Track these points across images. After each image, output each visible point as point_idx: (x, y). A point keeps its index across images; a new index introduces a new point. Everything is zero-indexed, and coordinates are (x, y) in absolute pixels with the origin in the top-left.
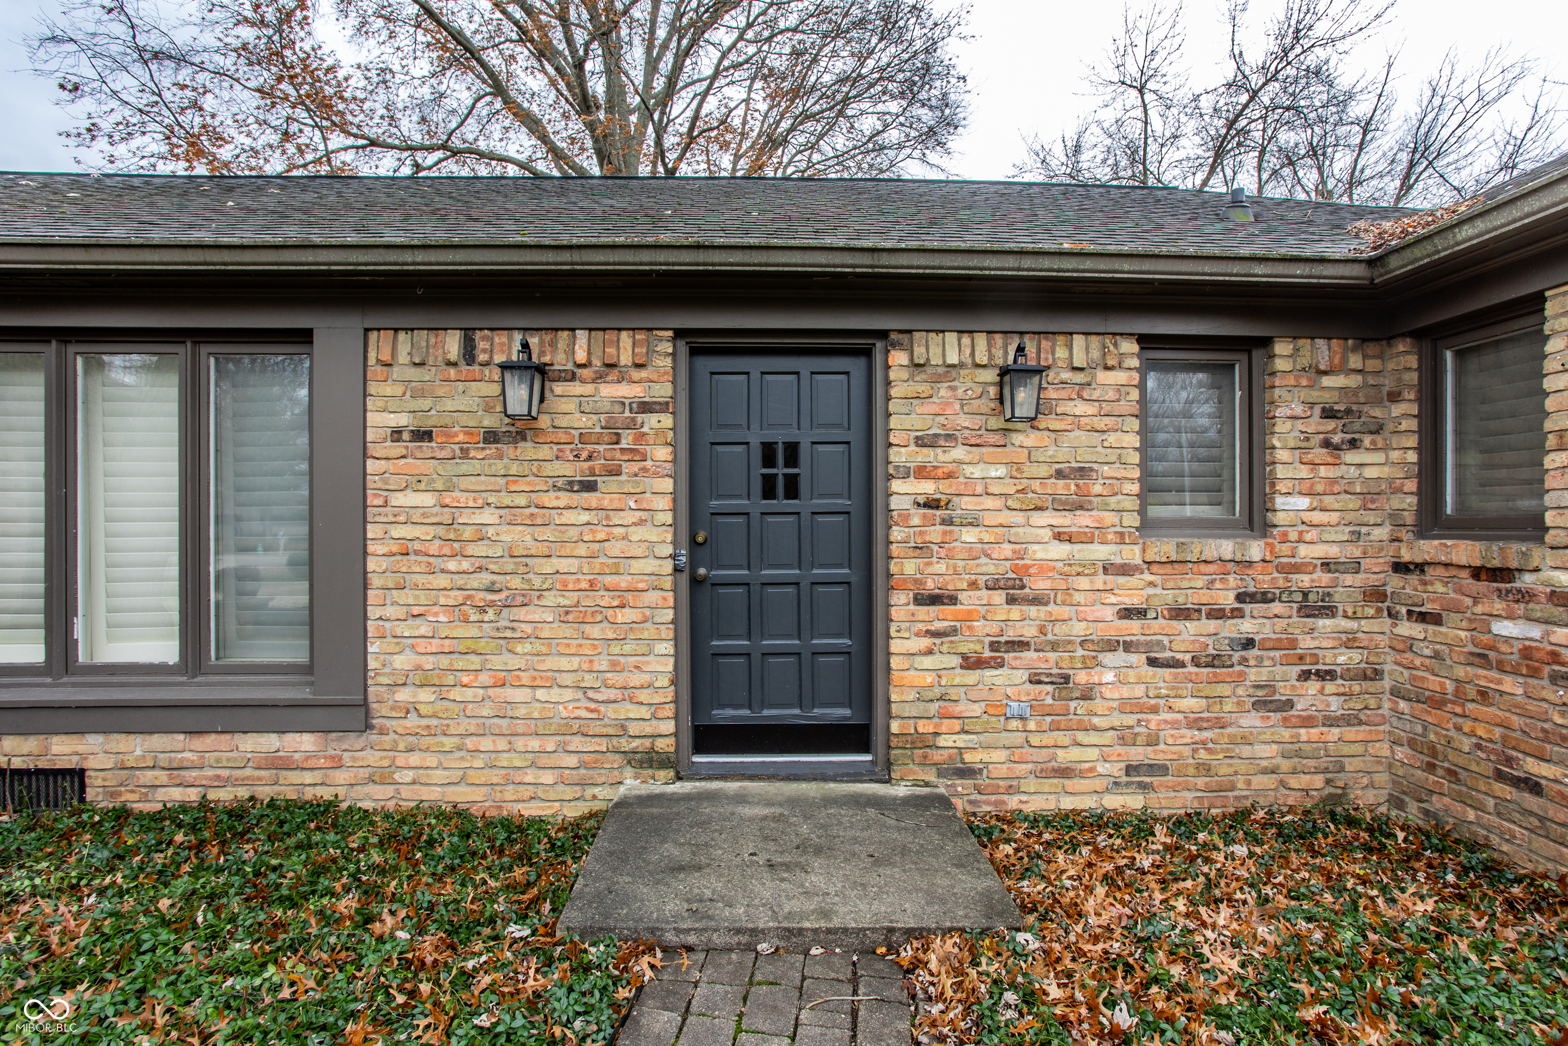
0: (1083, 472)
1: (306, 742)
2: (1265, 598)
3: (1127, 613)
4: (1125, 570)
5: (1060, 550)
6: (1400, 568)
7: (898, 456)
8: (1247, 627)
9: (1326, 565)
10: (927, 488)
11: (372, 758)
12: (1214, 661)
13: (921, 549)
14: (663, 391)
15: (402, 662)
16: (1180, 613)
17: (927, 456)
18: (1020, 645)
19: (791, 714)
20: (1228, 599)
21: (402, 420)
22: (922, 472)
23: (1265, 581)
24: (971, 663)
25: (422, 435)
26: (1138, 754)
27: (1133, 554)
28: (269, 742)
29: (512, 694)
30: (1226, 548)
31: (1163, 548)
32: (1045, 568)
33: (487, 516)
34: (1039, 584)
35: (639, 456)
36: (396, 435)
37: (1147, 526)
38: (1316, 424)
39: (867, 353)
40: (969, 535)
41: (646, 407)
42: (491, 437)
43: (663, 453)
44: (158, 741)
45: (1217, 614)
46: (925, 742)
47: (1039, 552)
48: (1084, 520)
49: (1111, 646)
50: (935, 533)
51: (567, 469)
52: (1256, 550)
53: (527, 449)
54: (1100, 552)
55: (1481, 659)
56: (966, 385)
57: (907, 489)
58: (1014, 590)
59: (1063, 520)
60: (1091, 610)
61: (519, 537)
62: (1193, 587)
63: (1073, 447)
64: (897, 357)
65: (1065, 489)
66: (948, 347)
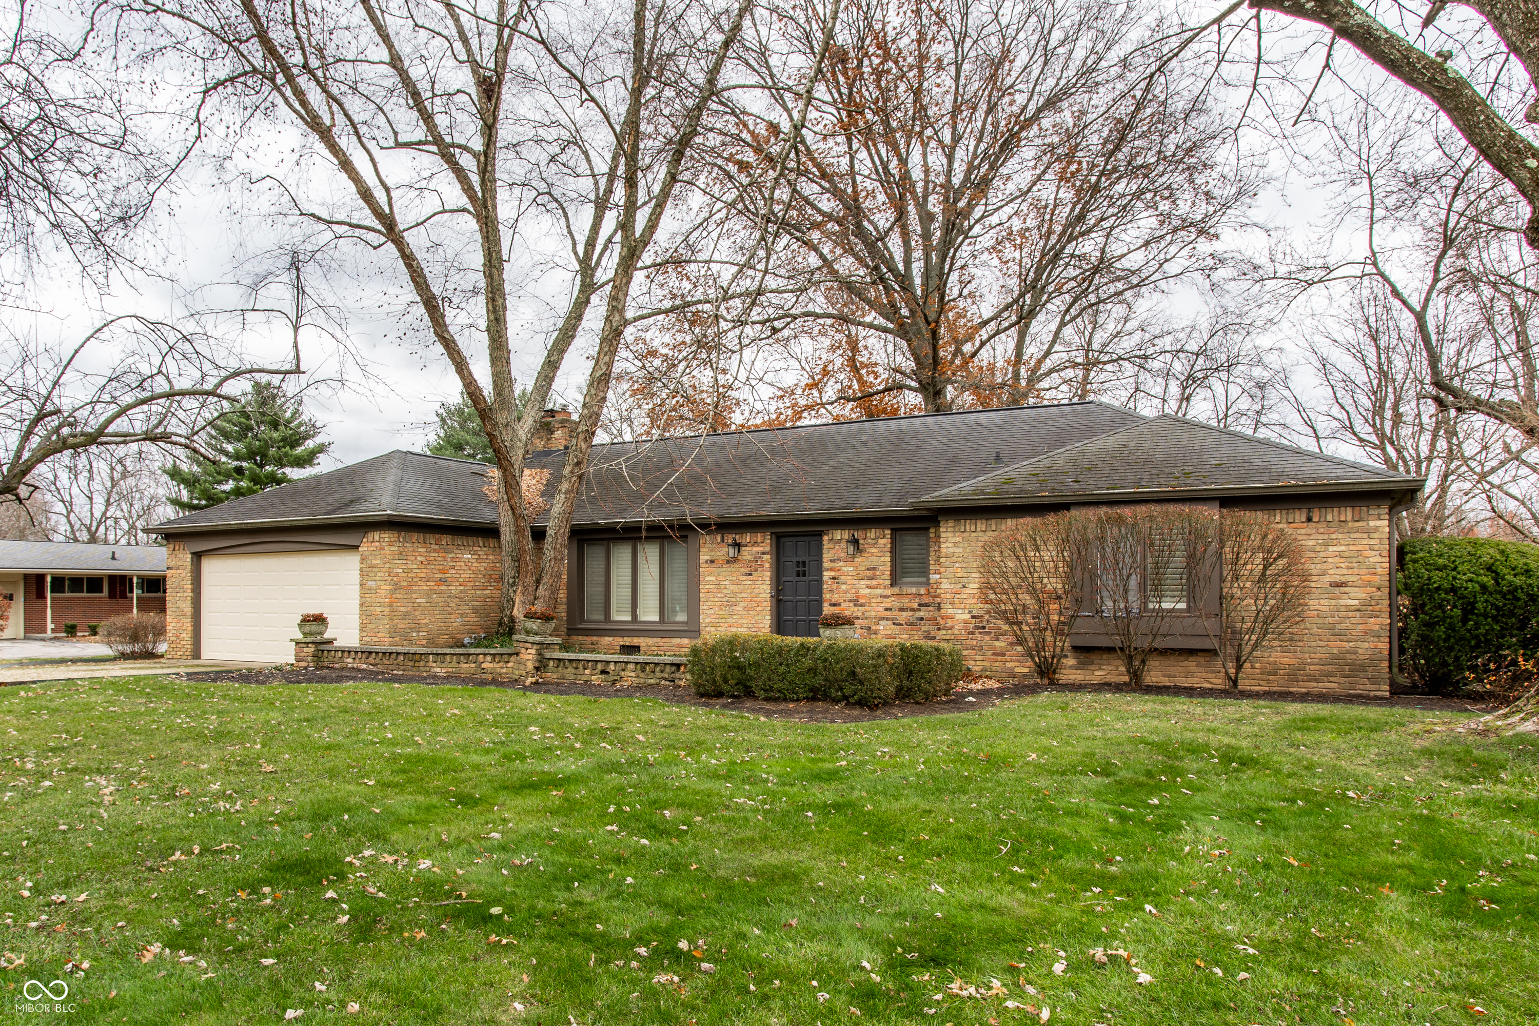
0: (875, 569)
1: (686, 641)
2: (927, 605)
3: (887, 609)
4: (886, 597)
5: (868, 591)
7: (826, 565)
8: (921, 614)
10: (833, 574)
12: (911, 624)
13: (831, 591)
14: (768, 549)
15: (708, 621)
16: (902, 609)
17: (833, 565)
20: (915, 605)
21: (708, 558)
22: (831, 569)
23: (926, 600)
25: (712, 562)
27: (888, 592)
28: (678, 640)
30: (915, 590)
31: (897, 590)
32: (864, 596)
33: (727, 583)
34: (862, 601)
35: (763, 566)
36: (707, 562)
37: (893, 584)
39: (820, 535)
40: (844, 587)
41: (764, 553)
42: (727, 562)
43: (768, 565)
44: (655, 640)
45: (913, 610)
47: (862, 592)
48: (874, 582)
49: (882, 619)
50: (835, 586)
51: (745, 570)
52: (924, 591)
53: (736, 565)
54: (879, 591)
56: (843, 545)
57: (827, 575)
58: (856, 602)
59: (869, 582)
60: (877, 608)
61: (734, 588)
62: (906, 602)
63: (872, 561)
64: (826, 538)
65: (869, 573)
66: (838, 534)
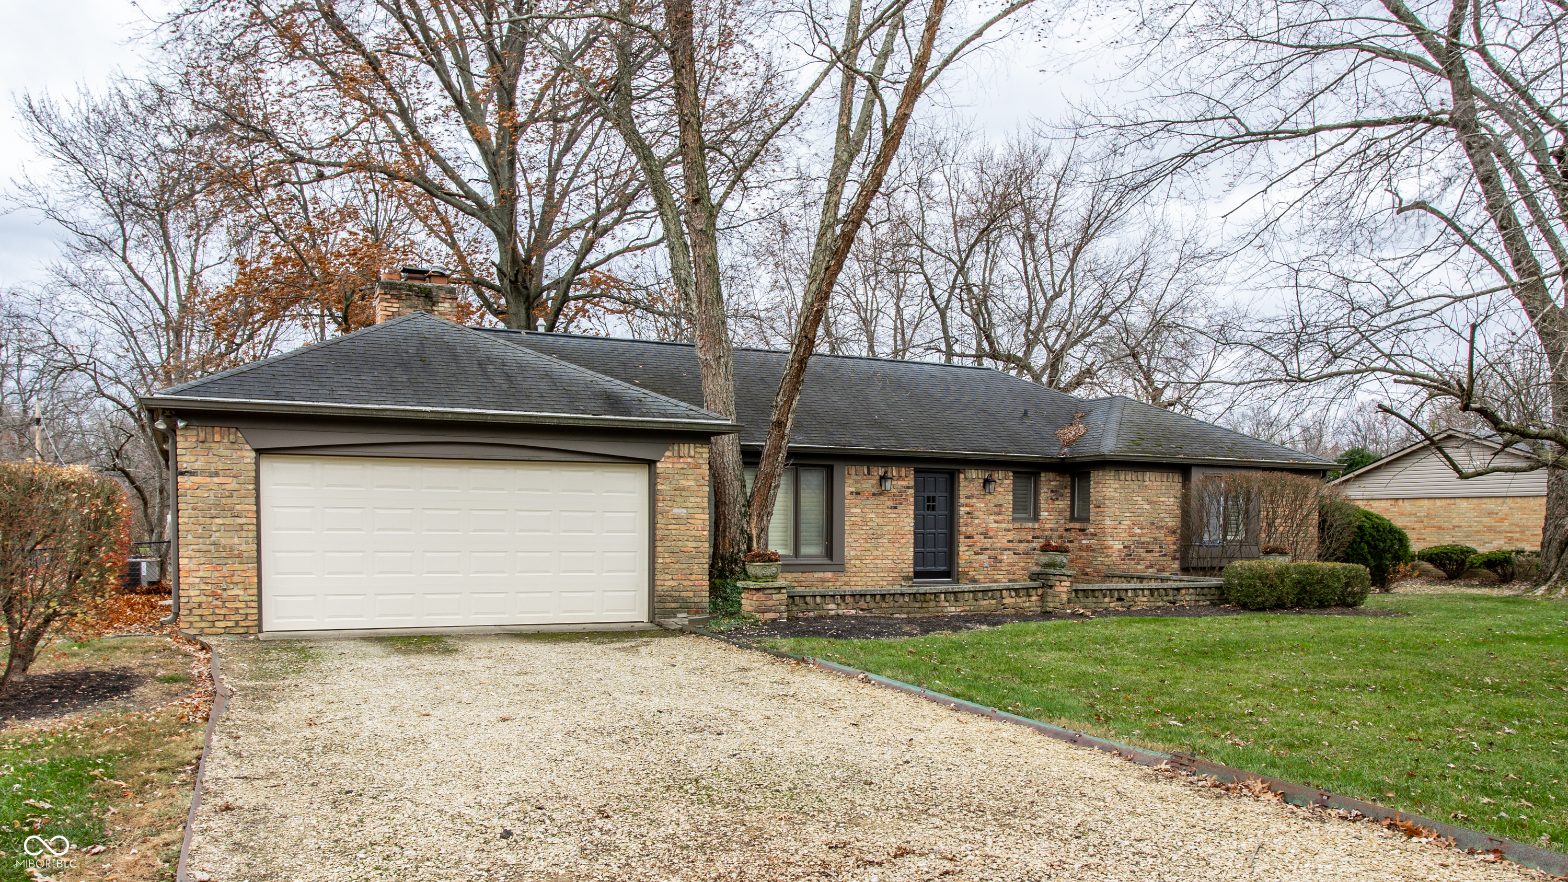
0: (1000, 506)
1: (830, 575)
2: (1038, 538)
3: (1009, 541)
4: (1009, 530)
5: (995, 525)
6: (1066, 530)
7: (962, 501)
8: (1034, 545)
9: (1051, 529)
10: (968, 509)
11: (846, 579)
12: (1027, 554)
13: (966, 525)
14: (912, 483)
15: (853, 553)
16: (1020, 541)
17: (968, 501)
18: (987, 549)
19: (933, 568)
20: (1030, 538)
21: (853, 489)
22: (967, 505)
23: (1038, 533)
24: (976, 553)
25: (858, 494)
26: (1011, 577)
27: (1011, 526)
28: (821, 575)
29: (879, 562)
30: (1030, 525)
31: (1017, 525)
32: (992, 529)
33: (873, 515)
34: (991, 534)
35: (906, 500)
36: (852, 493)
37: (1014, 519)
38: (1049, 494)
39: (952, 473)
40: (976, 521)
41: (908, 488)
42: (874, 494)
43: (912, 499)
44: (795, 575)
45: (1028, 542)
46: (966, 573)
47: (991, 525)
48: (1001, 518)
49: (1006, 549)
50: (969, 520)
51: (890, 503)
52: (1036, 526)
53: (882, 498)
54: (1004, 526)
55: (1080, 550)
56: (976, 484)
57: (963, 510)
58: (986, 535)
59: (996, 517)
60: (1001, 541)
61: (880, 520)
62: (1022, 535)
63: (999, 499)
64: (962, 476)
65: (997, 510)
66: (973, 474)
